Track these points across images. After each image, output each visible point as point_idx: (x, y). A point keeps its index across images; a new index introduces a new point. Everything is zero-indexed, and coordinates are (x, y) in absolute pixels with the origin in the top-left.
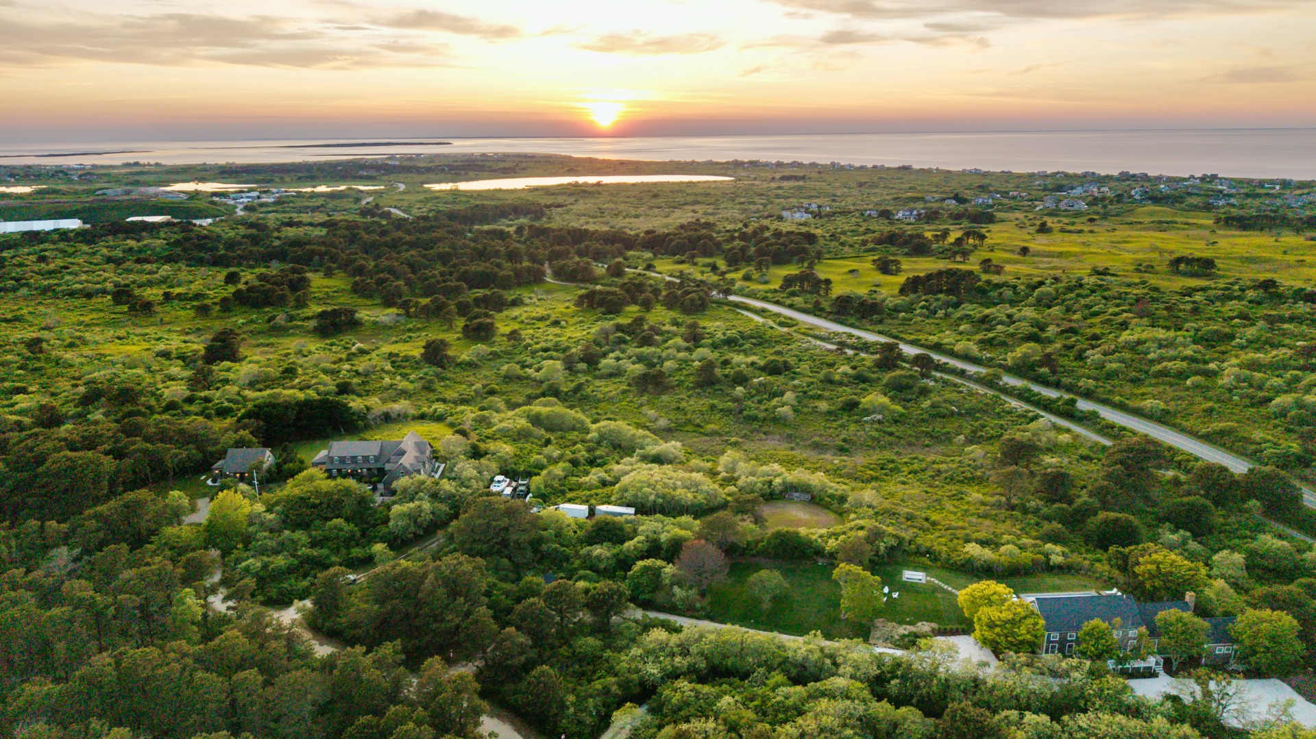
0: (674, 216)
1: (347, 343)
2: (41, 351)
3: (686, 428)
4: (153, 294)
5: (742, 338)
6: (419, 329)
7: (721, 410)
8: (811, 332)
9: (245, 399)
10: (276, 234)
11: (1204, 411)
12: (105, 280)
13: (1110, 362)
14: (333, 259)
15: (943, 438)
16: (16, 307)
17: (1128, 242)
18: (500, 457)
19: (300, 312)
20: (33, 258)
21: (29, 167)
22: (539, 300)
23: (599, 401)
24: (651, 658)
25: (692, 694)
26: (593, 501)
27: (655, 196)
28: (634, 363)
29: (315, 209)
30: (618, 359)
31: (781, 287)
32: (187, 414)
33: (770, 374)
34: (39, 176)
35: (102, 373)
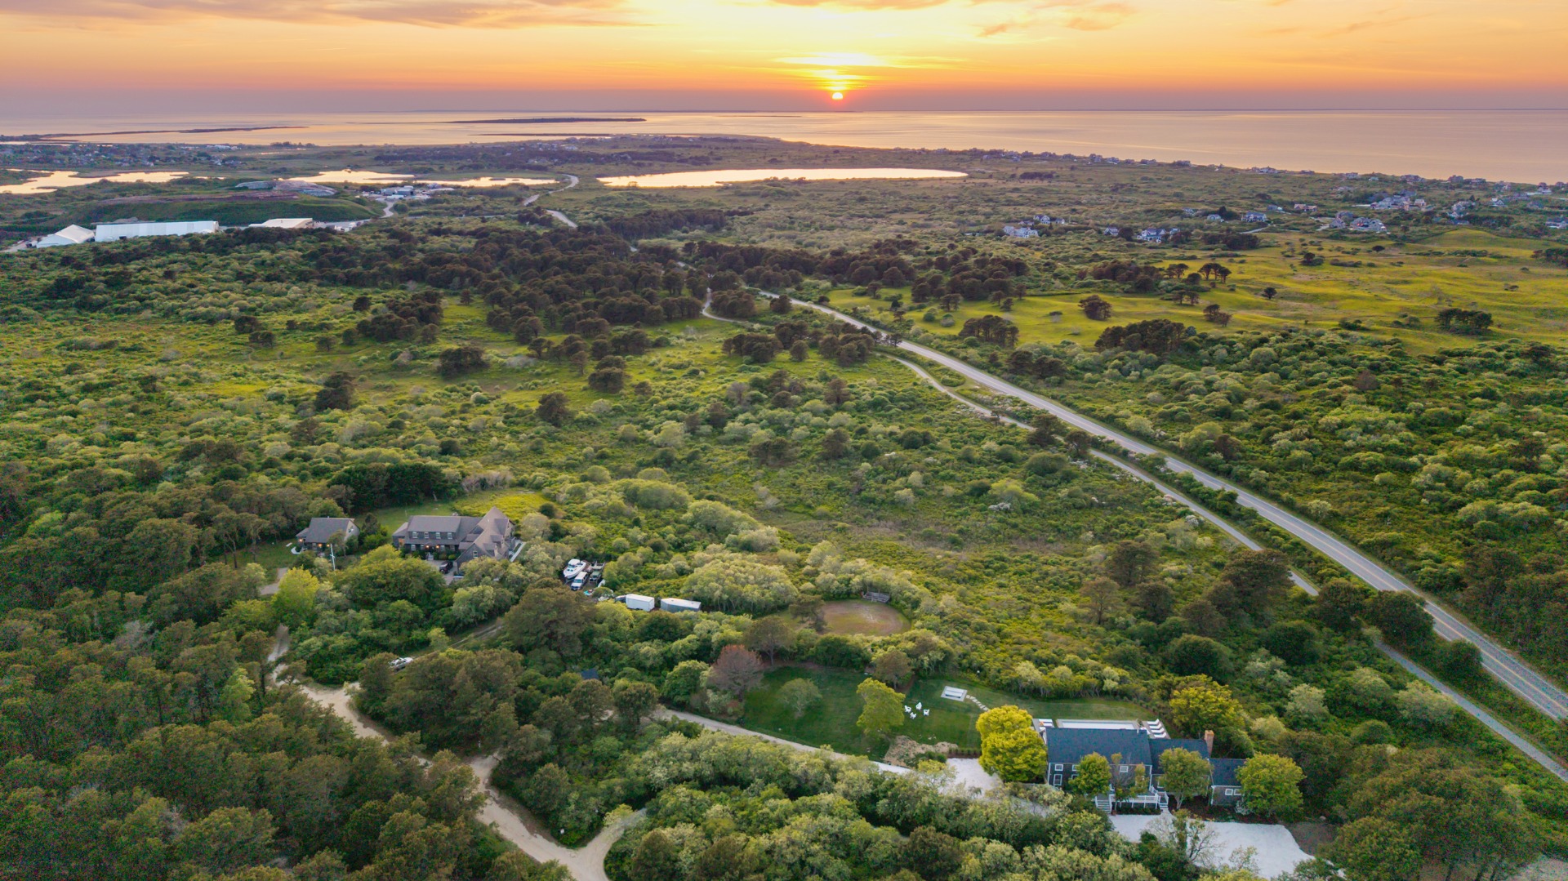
0: (877, 228)
1: (469, 389)
2: (154, 390)
3: (796, 509)
4: (278, 321)
5: (892, 400)
6: (548, 374)
7: (840, 490)
8: (974, 395)
9: (345, 458)
10: (420, 245)
11: (1378, 516)
12: (231, 303)
13: (1298, 449)
14: (475, 281)
15: (1071, 533)
16: (137, 333)
17: (1406, 282)
18: (580, 539)
19: (426, 348)
20: (160, 272)
21: (170, 147)
22: (688, 340)
23: (711, 473)
24: (662, 761)
25: (687, 799)
26: (661, 593)
27: (862, 200)
28: (763, 428)
29: (470, 212)
30: (747, 422)
31: (960, 334)
32: (284, 473)
33: (907, 448)
34: (180, 159)
35: (210, 420)
